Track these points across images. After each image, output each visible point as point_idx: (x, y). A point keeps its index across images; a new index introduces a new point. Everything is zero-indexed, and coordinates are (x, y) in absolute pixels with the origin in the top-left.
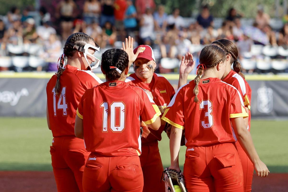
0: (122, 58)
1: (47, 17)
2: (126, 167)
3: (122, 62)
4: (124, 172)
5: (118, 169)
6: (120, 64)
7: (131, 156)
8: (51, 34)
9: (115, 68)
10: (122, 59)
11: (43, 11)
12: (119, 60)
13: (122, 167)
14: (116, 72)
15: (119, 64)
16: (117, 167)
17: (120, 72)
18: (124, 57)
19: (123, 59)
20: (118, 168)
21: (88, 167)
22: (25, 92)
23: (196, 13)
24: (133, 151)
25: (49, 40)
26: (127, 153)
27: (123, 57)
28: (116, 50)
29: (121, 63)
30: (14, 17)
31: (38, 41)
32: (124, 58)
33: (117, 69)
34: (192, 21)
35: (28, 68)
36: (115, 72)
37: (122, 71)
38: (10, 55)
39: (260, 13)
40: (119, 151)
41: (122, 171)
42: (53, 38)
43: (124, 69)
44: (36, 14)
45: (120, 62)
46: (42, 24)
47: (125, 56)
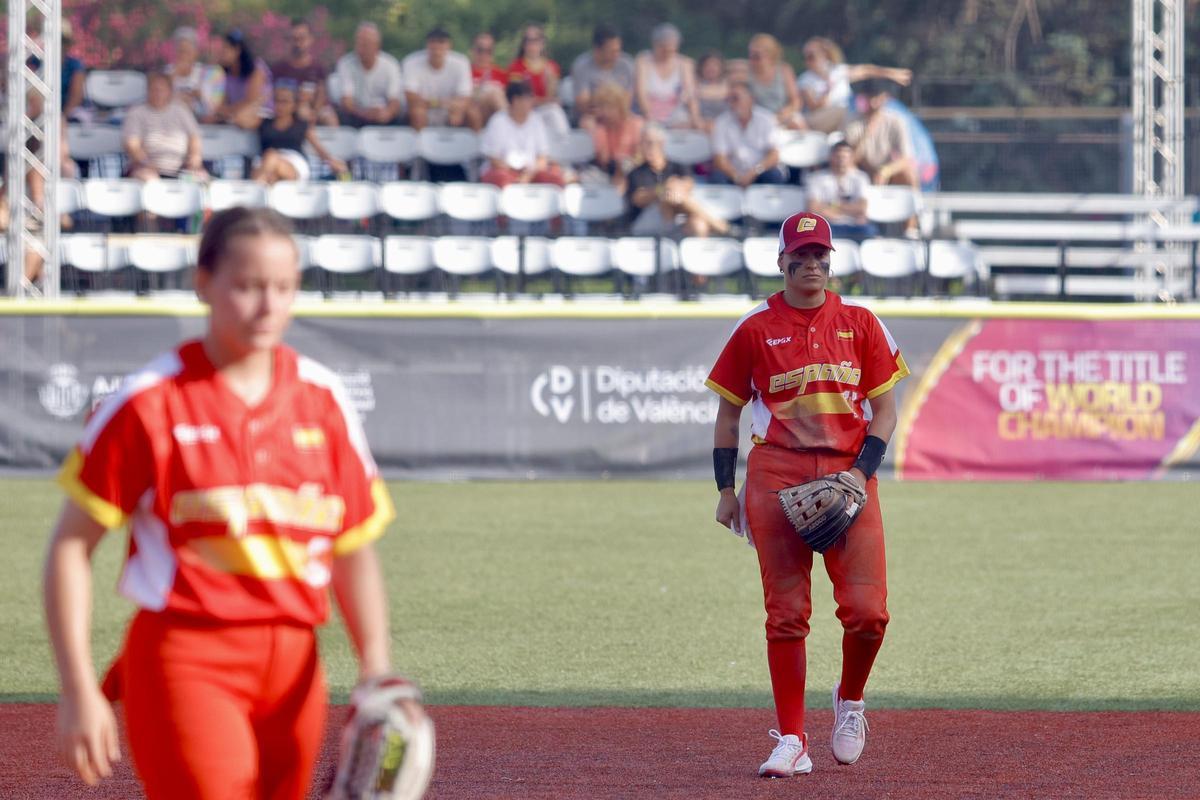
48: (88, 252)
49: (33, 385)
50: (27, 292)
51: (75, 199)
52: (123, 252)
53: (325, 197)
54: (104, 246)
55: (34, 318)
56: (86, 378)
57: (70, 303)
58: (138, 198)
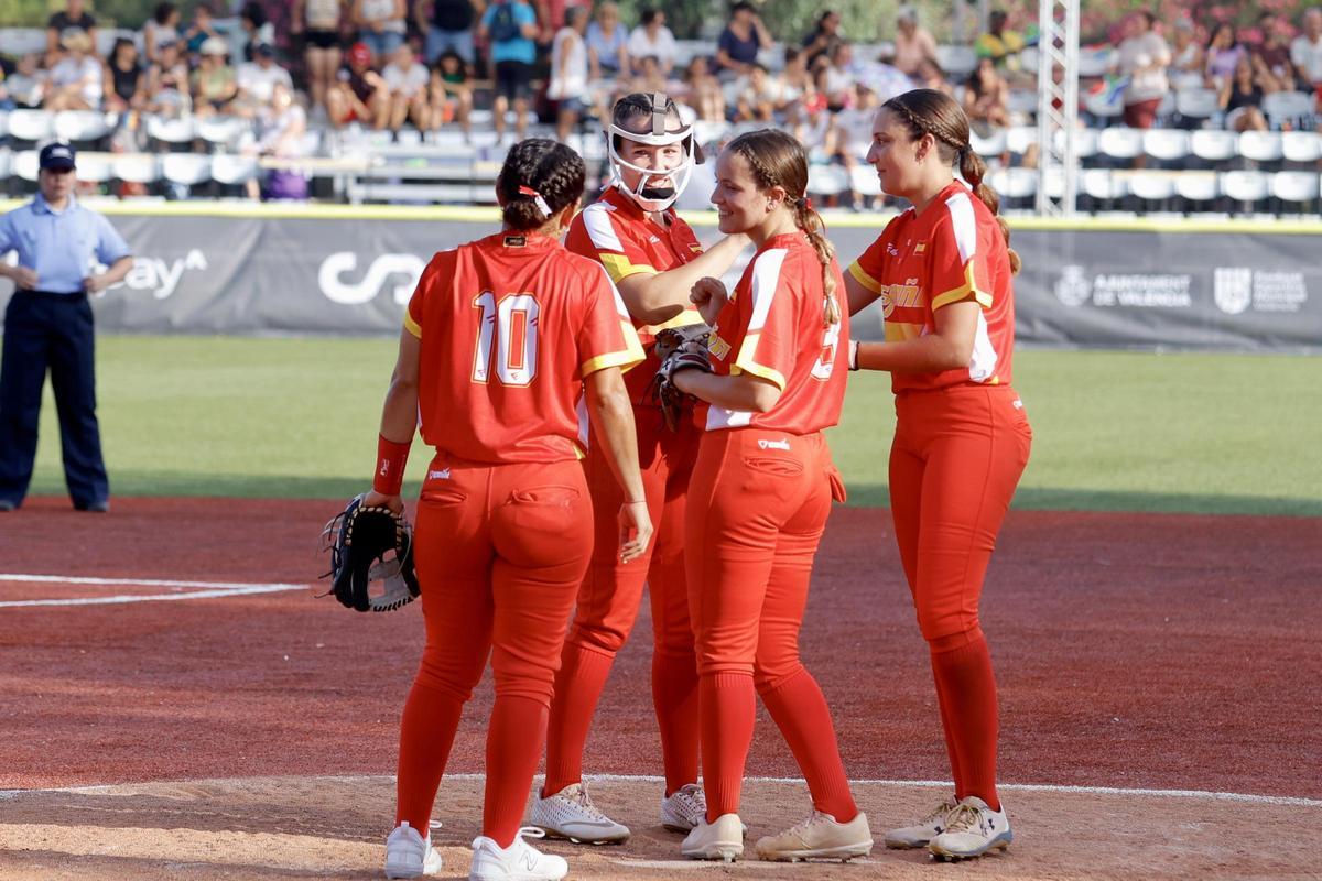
0: (565, 173)
1: (267, 34)
2: (540, 496)
3: (560, 183)
4: (535, 511)
5: (515, 503)
6: (552, 189)
7: (554, 460)
8: (277, 83)
9: (535, 196)
10: (562, 176)
11: (254, 17)
12: (554, 176)
13: (528, 497)
14: (534, 209)
15: (549, 186)
16: (511, 497)
17: (545, 209)
18: (572, 174)
19: (567, 178)
20: (516, 500)
21: (426, 500)
22: (196, 259)
23: (713, 25)
24: (560, 445)
25: (271, 104)
26: (541, 453)
27: (568, 171)
28: (554, 145)
29: (558, 187)
30: (163, 34)
31: (237, 105)
32: (570, 176)
33: (540, 202)
34: (709, 48)
35: (205, 188)
36: (530, 207)
37: (555, 208)
38: (154, 146)
39: (907, 27)
40: (518, 444)
41: (527, 510)
42: (285, 98)
43: (563, 205)
44: (234, 24)
45: (555, 181)
46: (251, 53)
47: (577, 171)
48: (1101, 184)
49: (1052, 281)
50: (1051, 214)
51: (1096, 145)
52: (1126, 184)
53: (1280, 144)
54: (1110, 179)
55: (1055, 233)
56: (1090, 276)
57: (1084, 220)
58: (1141, 143)
